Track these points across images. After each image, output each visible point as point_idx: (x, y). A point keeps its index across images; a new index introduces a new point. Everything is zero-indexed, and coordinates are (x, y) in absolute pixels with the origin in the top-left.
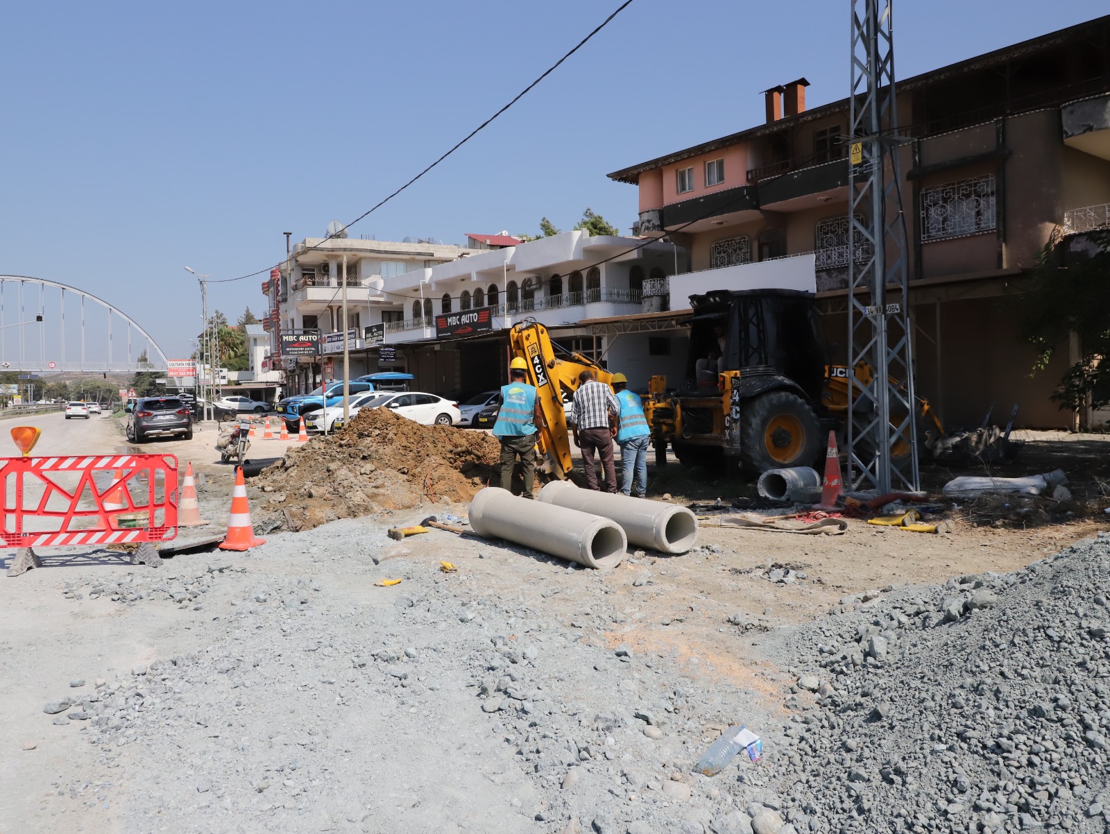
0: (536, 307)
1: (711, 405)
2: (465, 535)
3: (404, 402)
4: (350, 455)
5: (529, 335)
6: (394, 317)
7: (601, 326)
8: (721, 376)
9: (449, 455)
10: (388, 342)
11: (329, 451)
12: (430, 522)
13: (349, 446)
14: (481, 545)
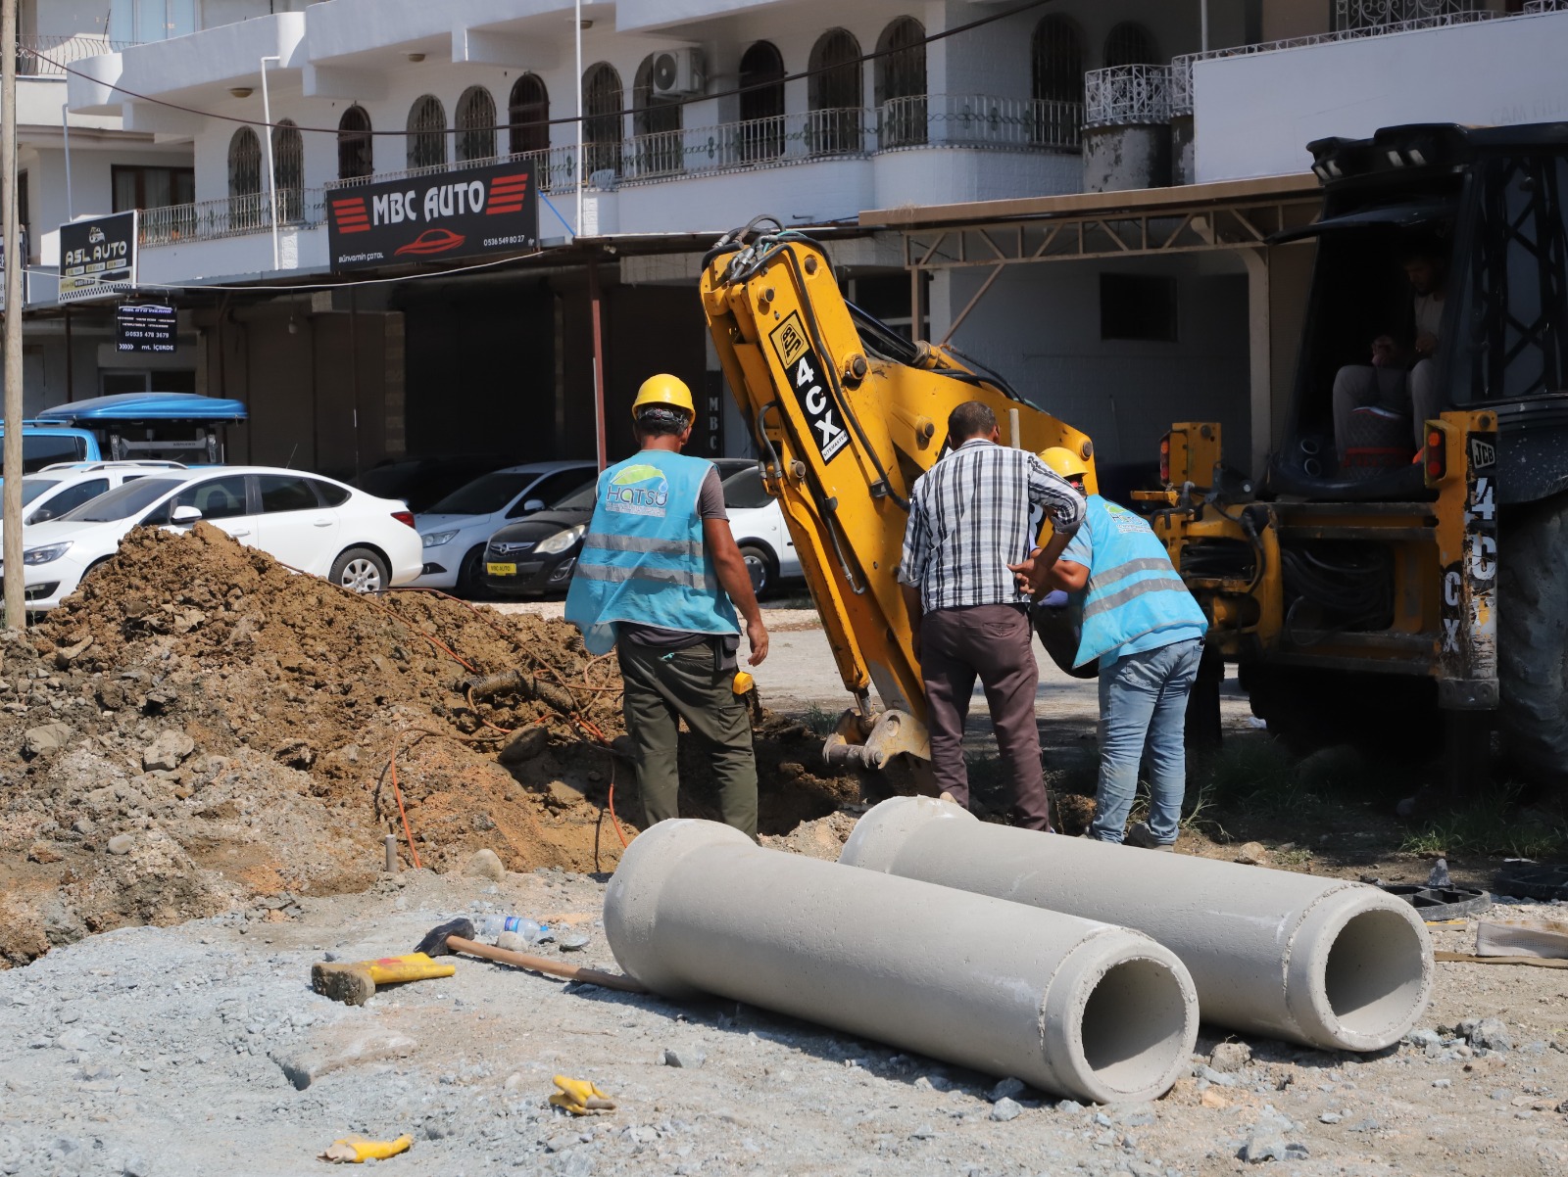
0: (689, 161)
1: (1394, 529)
2: (587, 985)
3: (221, 502)
4: (99, 698)
5: (770, 294)
6: (157, 187)
7: (940, 233)
8: (1434, 429)
9: (455, 702)
10: (146, 284)
11: (23, 683)
12: (453, 940)
13: (92, 665)
14: (653, 1020)
